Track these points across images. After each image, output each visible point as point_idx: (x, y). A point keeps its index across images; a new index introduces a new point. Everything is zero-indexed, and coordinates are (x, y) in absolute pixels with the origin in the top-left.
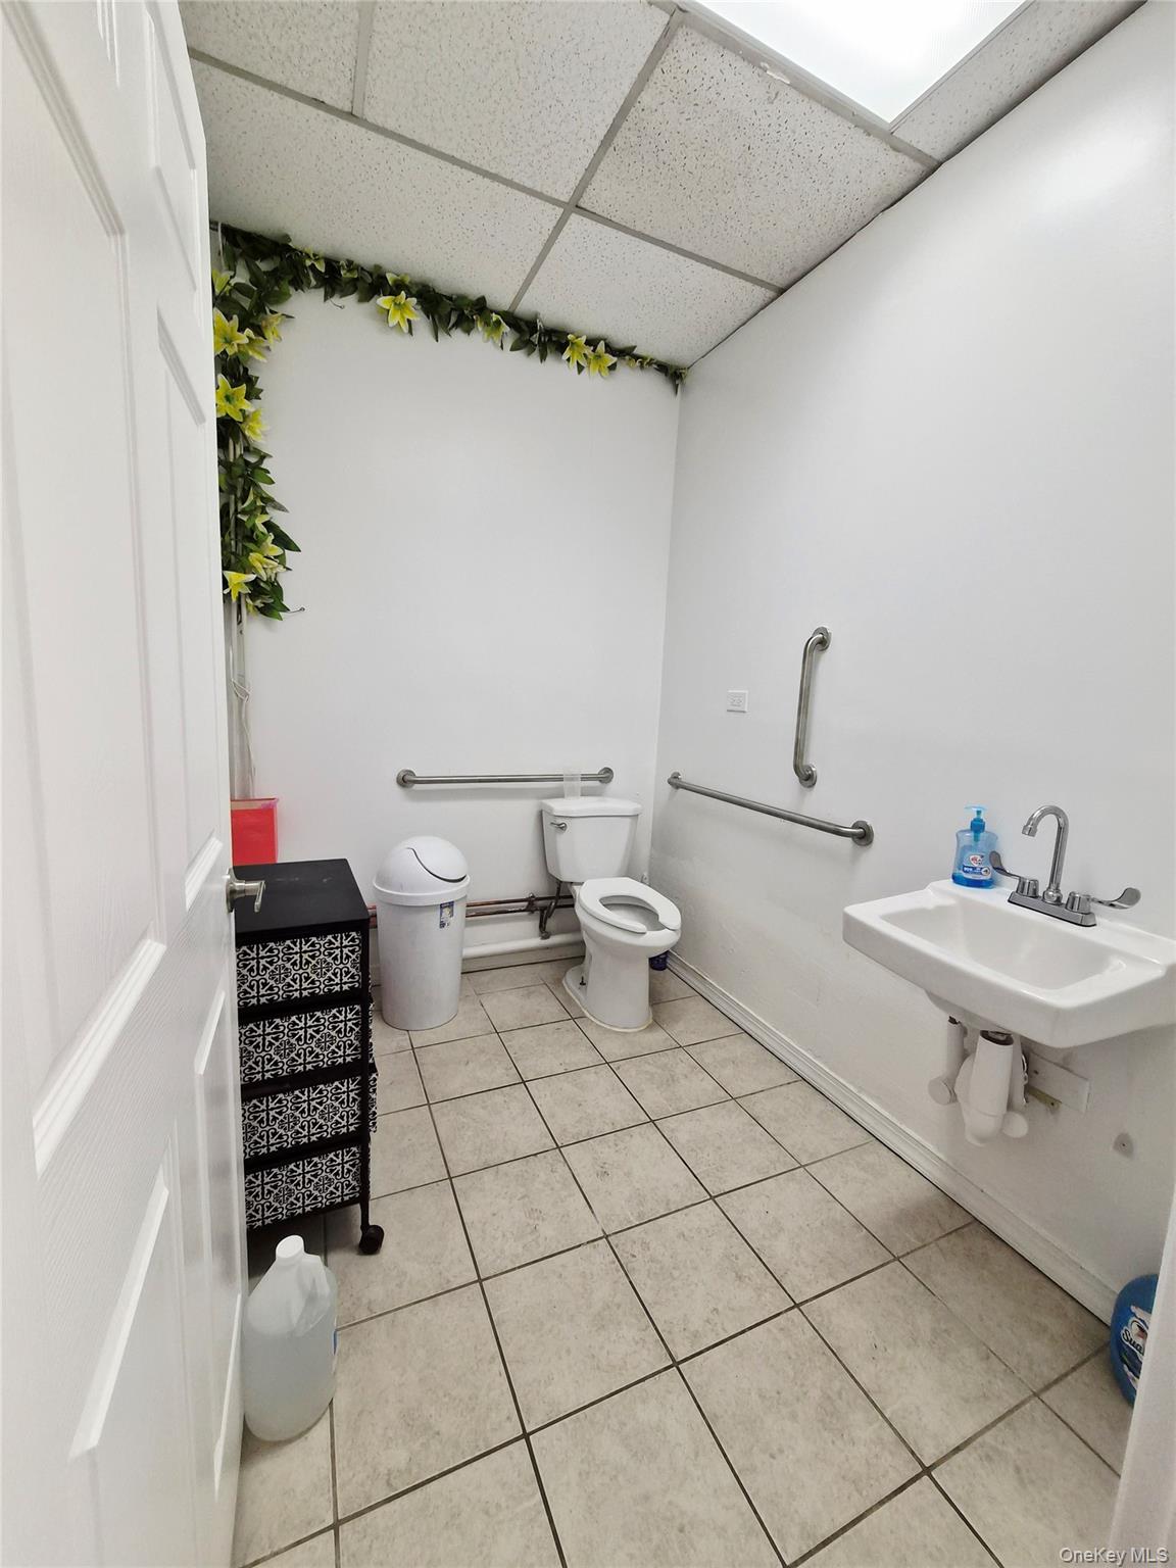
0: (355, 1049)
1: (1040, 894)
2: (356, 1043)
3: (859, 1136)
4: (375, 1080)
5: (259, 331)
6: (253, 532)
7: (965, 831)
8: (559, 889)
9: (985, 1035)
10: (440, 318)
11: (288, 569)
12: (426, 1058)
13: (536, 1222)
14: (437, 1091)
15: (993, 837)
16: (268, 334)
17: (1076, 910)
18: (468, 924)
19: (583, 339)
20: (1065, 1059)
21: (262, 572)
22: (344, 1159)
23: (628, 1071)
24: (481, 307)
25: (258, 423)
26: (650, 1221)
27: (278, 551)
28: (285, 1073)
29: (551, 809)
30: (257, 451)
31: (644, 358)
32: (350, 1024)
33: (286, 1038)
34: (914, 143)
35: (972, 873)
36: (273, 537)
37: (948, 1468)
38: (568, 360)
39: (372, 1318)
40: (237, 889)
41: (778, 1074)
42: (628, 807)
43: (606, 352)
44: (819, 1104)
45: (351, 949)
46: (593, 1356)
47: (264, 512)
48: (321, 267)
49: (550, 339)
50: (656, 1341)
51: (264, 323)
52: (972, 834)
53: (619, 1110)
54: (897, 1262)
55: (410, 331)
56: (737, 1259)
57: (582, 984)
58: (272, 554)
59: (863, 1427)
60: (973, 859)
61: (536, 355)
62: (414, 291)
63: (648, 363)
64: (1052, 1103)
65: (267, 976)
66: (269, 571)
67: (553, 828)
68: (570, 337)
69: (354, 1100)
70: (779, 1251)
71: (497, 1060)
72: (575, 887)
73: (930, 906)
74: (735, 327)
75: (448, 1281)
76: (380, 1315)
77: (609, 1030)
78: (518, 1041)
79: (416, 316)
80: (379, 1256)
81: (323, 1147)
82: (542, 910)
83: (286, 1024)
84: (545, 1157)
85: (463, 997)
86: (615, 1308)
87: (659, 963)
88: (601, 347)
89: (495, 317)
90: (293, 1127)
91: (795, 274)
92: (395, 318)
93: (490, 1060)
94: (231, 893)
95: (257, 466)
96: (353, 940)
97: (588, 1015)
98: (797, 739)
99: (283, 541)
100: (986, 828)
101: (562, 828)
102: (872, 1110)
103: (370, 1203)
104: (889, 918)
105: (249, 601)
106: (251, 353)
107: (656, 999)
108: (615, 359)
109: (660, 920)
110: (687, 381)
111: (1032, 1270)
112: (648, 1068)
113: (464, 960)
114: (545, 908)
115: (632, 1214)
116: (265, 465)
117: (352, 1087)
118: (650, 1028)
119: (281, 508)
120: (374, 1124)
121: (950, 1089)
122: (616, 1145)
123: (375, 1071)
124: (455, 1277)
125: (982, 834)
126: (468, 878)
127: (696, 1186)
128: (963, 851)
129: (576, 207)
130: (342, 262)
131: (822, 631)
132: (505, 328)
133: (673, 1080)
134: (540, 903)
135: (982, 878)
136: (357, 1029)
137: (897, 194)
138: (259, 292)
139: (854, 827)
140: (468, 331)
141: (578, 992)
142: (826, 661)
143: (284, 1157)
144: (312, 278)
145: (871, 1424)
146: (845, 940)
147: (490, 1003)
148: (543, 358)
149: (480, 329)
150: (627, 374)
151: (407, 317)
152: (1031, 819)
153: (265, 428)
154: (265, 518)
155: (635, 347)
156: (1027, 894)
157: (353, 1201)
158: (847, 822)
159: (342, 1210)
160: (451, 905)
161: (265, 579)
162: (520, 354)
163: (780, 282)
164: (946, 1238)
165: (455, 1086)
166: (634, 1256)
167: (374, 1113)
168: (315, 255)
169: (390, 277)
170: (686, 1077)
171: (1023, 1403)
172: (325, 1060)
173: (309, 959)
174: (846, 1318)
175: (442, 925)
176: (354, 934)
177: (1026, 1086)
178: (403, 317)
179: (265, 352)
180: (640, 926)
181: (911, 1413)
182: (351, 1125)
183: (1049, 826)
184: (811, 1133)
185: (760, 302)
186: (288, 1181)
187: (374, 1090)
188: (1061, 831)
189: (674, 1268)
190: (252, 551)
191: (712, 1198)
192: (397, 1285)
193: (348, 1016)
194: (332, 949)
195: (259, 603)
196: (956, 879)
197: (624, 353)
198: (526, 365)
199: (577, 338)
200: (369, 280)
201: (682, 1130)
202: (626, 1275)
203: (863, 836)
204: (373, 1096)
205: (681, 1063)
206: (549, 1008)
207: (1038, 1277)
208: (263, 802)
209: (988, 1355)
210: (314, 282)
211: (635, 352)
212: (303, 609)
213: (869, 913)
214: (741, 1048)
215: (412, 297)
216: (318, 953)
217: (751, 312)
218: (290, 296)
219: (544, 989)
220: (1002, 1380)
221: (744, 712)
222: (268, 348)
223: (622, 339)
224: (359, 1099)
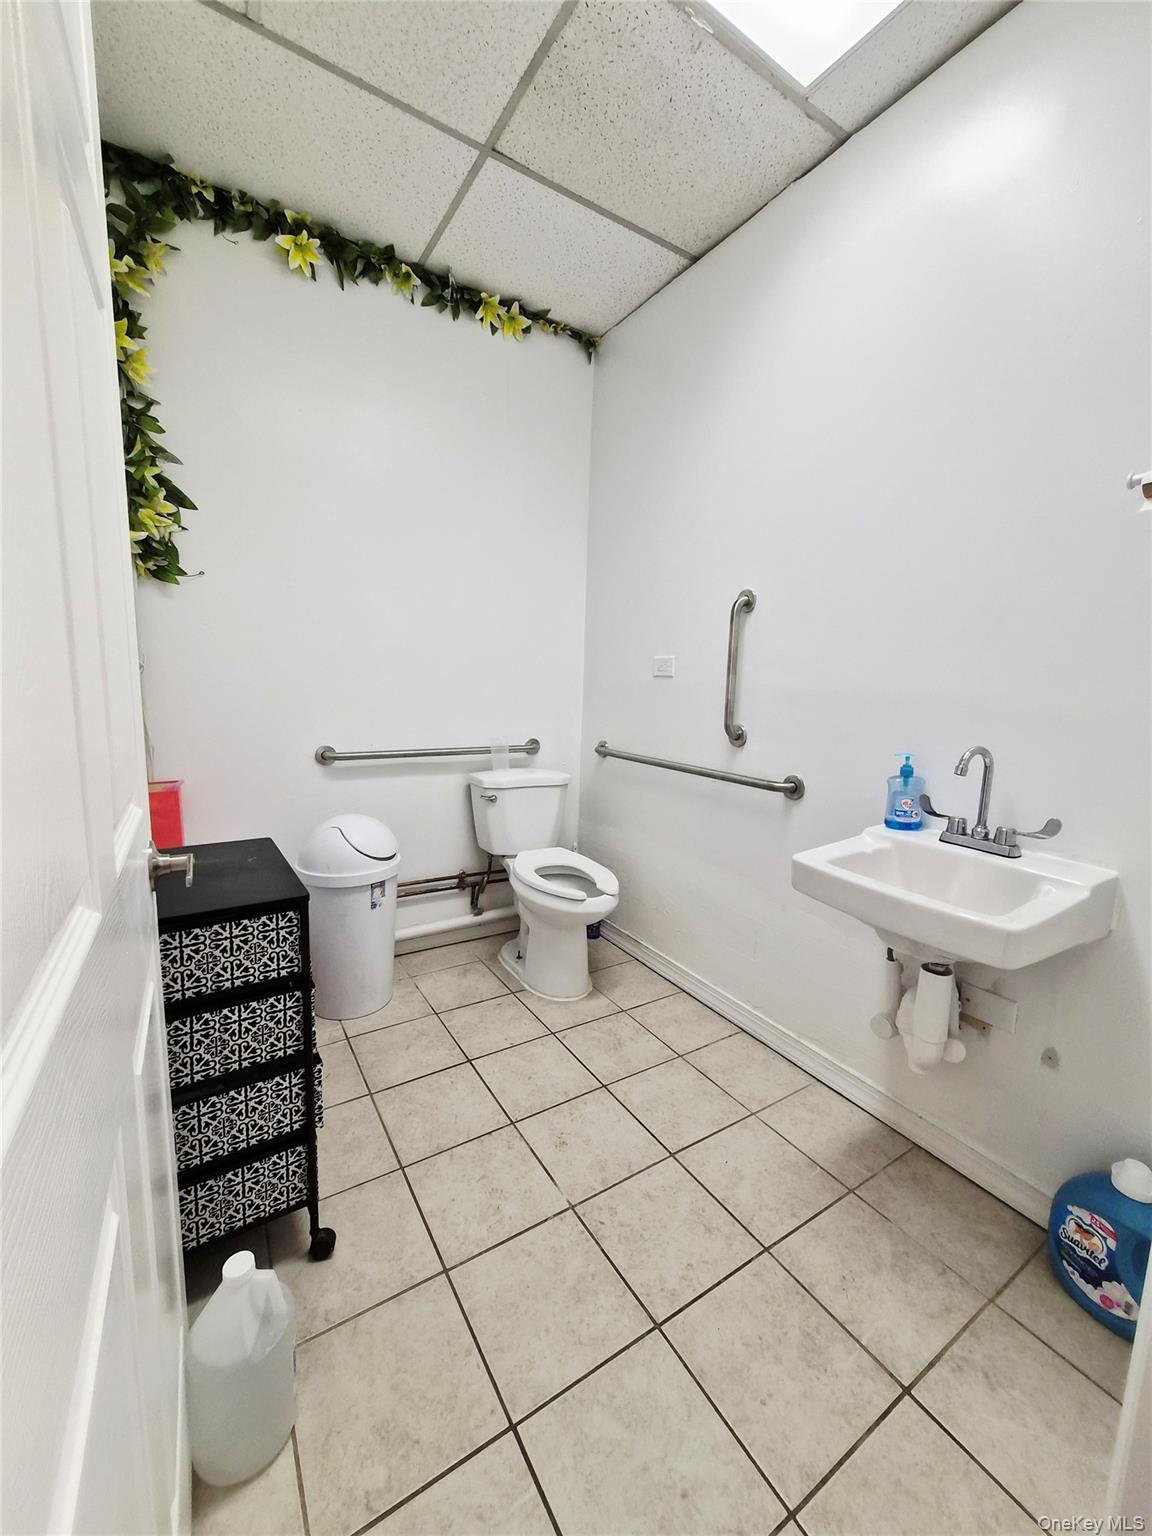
0: (297, 1039)
1: (969, 831)
2: (298, 1033)
3: (803, 1079)
4: (320, 1071)
5: (139, 260)
6: (141, 485)
7: (896, 777)
8: (490, 863)
9: (926, 967)
10: (345, 265)
11: (184, 528)
12: (363, 1046)
13: (499, 1202)
14: (378, 1080)
15: (921, 782)
16: (151, 264)
17: (1004, 844)
18: (399, 905)
19: (497, 298)
20: (995, 984)
21: (154, 531)
22: (288, 1161)
23: (573, 1039)
24: (389, 255)
25: (142, 364)
26: (614, 1185)
27: (171, 508)
28: (217, 1074)
29: (480, 782)
30: (142, 397)
31: (557, 324)
32: (290, 1013)
33: (217, 1034)
34: (826, 112)
35: (905, 816)
36: (164, 493)
37: (926, 1385)
38: (482, 319)
39: (331, 1329)
40: (161, 864)
41: (721, 1028)
42: (558, 777)
43: (520, 314)
44: (760, 1053)
45: (288, 930)
46: (573, 1332)
47: (153, 464)
48: (210, 196)
49: (462, 296)
50: (636, 1306)
51: (145, 254)
52: (902, 780)
53: (571, 1078)
54: (852, 1194)
55: (314, 277)
56: (703, 1211)
57: (519, 957)
58: (165, 511)
59: (844, 1358)
60: (905, 804)
61: (448, 313)
62: (316, 232)
63: (562, 329)
64: (984, 1028)
65: (192, 967)
66: (162, 530)
67: (483, 800)
68: (483, 295)
69: (298, 1095)
70: (743, 1199)
71: (438, 1041)
72: (508, 860)
73: (869, 850)
74: (649, 295)
75: (412, 1277)
76: (339, 1324)
77: (550, 1000)
78: (459, 1020)
79: (319, 259)
80: (330, 1261)
81: (264, 1150)
82: (473, 886)
83: (217, 1019)
84: (500, 1135)
85: (397, 980)
86: (590, 1279)
87: (594, 931)
88: (515, 307)
89: (405, 268)
90: (229, 1132)
91: (709, 242)
92: (296, 260)
93: (431, 1041)
94: (155, 869)
95: (143, 413)
96: (290, 920)
97: (528, 988)
98: (727, 700)
99: (178, 498)
100: (915, 774)
101: (492, 800)
102: (814, 1054)
103: (319, 1203)
104: (837, 862)
105: (140, 562)
106: (131, 285)
107: (595, 968)
108: (530, 322)
109: (598, 886)
110: (601, 349)
111: (970, 1185)
112: (596, 1034)
113: (397, 942)
114: (477, 884)
115: (596, 1181)
116: (153, 412)
117: (294, 1081)
118: (590, 995)
119: (174, 460)
120: (321, 1119)
121: (892, 1024)
122: (572, 1114)
123: (320, 1061)
124: (418, 1271)
125: (911, 779)
126: (398, 856)
127: (656, 1145)
128: (894, 796)
129: (491, 150)
130: (235, 193)
131: (748, 593)
132: (416, 281)
133: (619, 1043)
134: (470, 879)
135: (912, 821)
136: (298, 1018)
137: (808, 163)
138: (139, 218)
139: (785, 782)
140: (376, 282)
141: (515, 965)
142: (752, 620)
143: (221, 1166)
144: (199, 208)
145: (850, 1353)
146: (794, 888)
147: (426, 985)
148: (455, 315)
149: (389, 280)
150: (541, 339)
151: (309, 260)
152: (962, 760)
153: (154, 371)
154: (156, 471)
155: (549, 310)
156: (956, 832)
157: (299, 1205)
158: (778, 778)
159: (286, 1217)
160: (382, 884)
161: (158, 538)
162: (431, 310)
163: (694, 250)
164: (893, 1165)
165: (396, 1074)
166: (602, 1223)
167: (320, 1107)
168: (202, 182)
169: (289, 215)
170: (632, 1039)
171: (982, 1310)
172: (264, 1054)
173: (241, 944)
174: (813, 1255)
175: (374, 906)
176: (291, 914)
177: (961, 1014)
178: (305, 260)
179: (150, 287)
180: (580, 894)
181: (885, 1337)
182: (293, 1123)
183: (977, 766)
184: (759, 1080)
185: (675, 270)
186: (226, 1192)
187: (320, 1082)
188: (987, 769)
189: (644, 1230)
190: (142, 507)
191: (672, 1155)
192: (356, 1289)
193: (286, 1005)
194: (267, 931)
195: (151, 565)
196: (889, 824)
197: (539, 317)
198: (437, 321)
199: (490, 297)
200: (265, 216)
201: (634, 1092)
202: (597, 1243)
203: (795, 790)
204: (319, 1089)
205: (625, 1027)
206: (486, 984)
207: (974, 1190)
208: (163, 786)
209: (946, 1269)
210: (201, 213)
211: (549, 316)
212: (201, 573)
213: (816, 858)
214: (682, 1006)
215: (314, 237)
216: (251, 937)
217: (665, 278)
218: (174, 225)
219: (480, 966)
220: (960, 1292)
221: (671, 677)
222: (150, 281)
223: (537, 303)
224: (303, 1094)
